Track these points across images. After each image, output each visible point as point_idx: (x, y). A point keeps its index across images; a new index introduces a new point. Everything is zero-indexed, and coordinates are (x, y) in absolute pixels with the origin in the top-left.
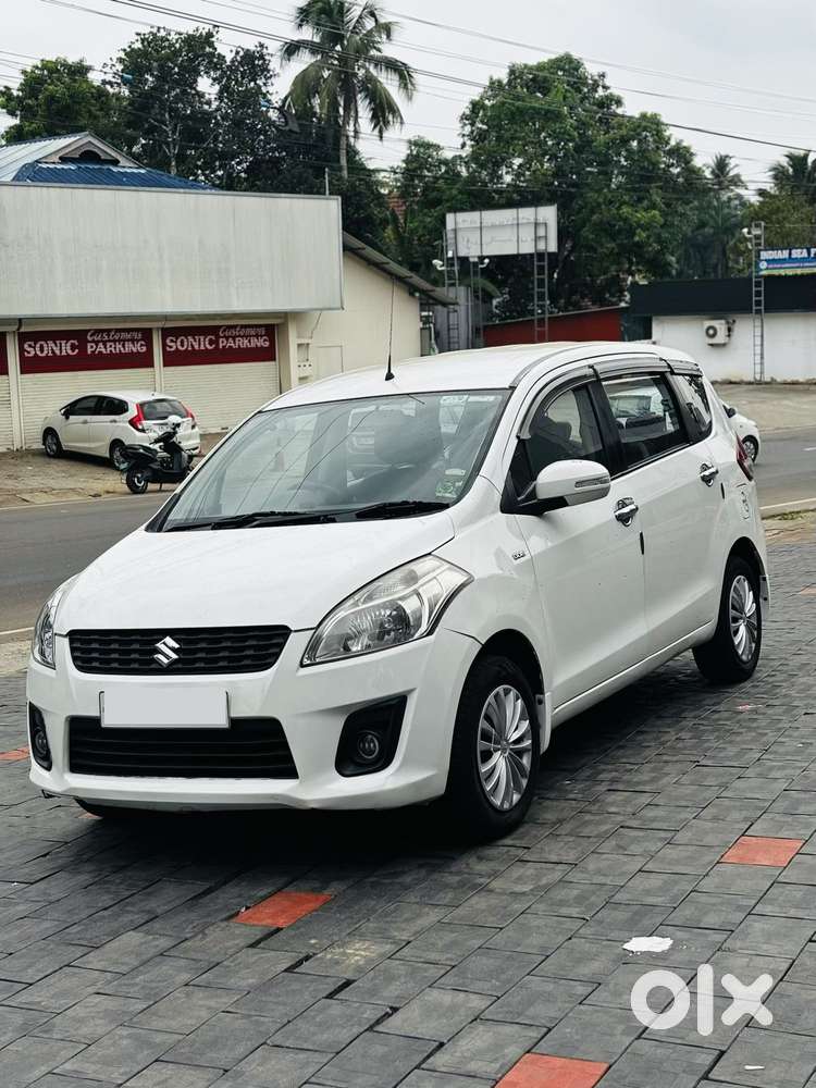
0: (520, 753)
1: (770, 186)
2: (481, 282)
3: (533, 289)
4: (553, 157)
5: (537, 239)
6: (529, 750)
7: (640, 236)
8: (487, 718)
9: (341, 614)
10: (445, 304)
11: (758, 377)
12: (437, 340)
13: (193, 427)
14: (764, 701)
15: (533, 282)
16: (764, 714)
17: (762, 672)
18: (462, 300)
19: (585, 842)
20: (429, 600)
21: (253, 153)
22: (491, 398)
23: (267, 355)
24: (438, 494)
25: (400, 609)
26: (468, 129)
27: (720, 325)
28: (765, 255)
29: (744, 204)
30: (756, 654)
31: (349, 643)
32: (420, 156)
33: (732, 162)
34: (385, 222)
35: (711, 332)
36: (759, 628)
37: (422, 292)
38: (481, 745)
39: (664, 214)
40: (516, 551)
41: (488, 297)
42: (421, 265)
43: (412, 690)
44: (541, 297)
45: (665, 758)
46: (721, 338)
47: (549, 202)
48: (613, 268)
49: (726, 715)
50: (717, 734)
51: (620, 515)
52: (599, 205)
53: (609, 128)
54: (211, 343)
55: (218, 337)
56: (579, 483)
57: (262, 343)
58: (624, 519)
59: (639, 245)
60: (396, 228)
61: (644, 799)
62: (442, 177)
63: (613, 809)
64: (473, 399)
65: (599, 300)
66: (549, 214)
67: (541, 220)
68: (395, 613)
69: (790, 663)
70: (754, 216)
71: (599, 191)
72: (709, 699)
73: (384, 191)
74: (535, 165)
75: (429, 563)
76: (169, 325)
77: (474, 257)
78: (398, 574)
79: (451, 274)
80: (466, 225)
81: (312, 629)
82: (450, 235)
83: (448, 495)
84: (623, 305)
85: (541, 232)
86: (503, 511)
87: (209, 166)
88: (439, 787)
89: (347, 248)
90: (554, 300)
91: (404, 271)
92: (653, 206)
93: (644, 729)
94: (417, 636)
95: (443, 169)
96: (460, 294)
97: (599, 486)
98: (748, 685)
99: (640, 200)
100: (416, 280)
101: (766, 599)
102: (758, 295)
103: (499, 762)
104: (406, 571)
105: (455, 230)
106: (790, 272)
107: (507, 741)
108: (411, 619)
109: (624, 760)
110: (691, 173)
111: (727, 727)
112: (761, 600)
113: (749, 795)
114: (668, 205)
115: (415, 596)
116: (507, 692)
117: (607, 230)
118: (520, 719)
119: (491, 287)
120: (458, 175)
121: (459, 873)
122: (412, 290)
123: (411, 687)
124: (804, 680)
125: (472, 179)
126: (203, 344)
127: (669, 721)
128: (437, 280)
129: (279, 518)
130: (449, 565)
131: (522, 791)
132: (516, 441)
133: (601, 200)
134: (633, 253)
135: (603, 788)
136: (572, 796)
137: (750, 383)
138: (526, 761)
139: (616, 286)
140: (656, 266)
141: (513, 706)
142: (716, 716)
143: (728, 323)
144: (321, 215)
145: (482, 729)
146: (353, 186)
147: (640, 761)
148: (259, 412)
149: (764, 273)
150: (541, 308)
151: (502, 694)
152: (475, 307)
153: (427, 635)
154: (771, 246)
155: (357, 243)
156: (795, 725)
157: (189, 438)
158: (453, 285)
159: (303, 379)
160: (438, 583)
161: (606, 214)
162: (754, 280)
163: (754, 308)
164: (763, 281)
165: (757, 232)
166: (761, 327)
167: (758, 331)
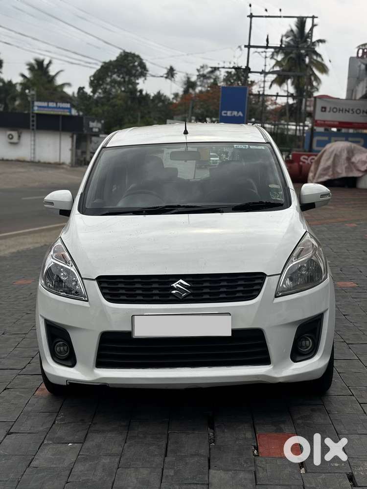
1: (27, 74)
11: (32, 159)
24: (273, 199)
27: (15, 134)
28: (36, 103)
35: (11, 137)
46: (15, 140)
56: (322, 196)
81: (278, 275)
94: (323, 278)
102: (33, 121)
106: (47, 112)
123: (325, 309)
130: (314, 238)
137: (28, 162)
143: (18, 133)
149: (36, 112)
153: (326, 278)
154: (39, 100)
162: (31, 115)
163: (31, 127)
164: (35, 115)
165: (33, 92)
166: (34, 136)
167: (33, 138)
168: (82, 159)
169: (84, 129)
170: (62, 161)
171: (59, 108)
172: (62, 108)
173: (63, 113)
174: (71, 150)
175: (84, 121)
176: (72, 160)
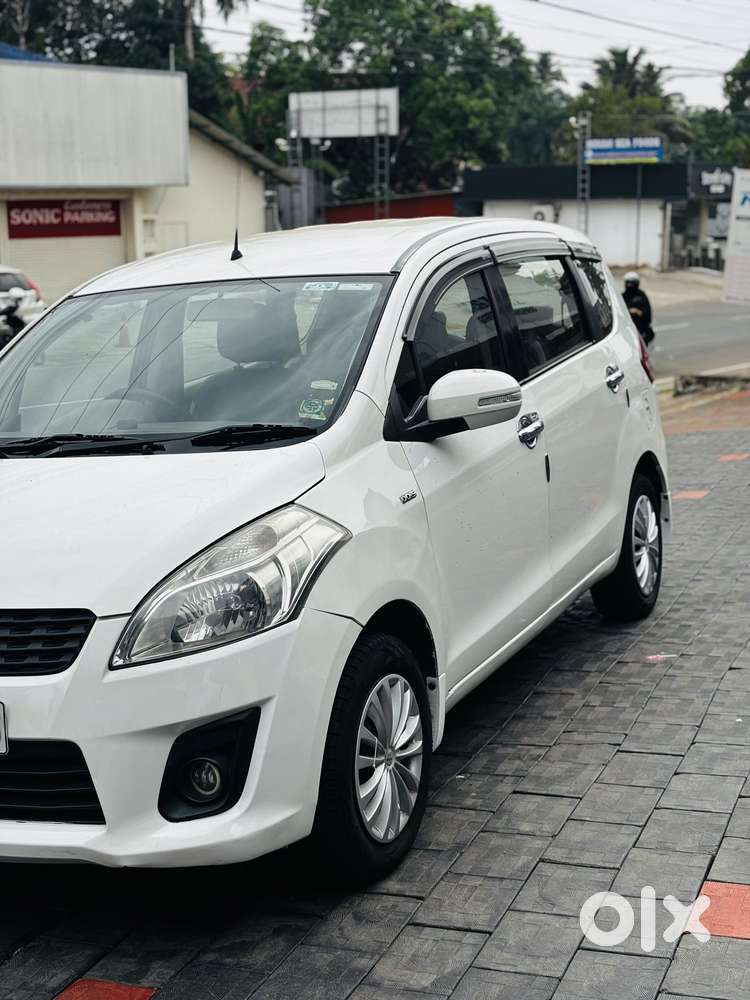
0: (406, 761)
1: (593, 81)
2: (323, 164)
3: (373, 172)
4: (392, 45)
5: (378, 121)
6: (419, 754)
7: (474, 123)
8: (369, 723)
9: (167, 593)
10: (288, 183)
12: (282, 219)
13: (38, 300)
14: (677, 648)
15: (373, 165)
16: (681, 668)
17: (663, 606)
18: (304, 180)
19: (496, 888)
20: (291, 568)
21: (101, 31)
22: (368, 287)
23: (112, 229)
24: (302, 416)
25: (249, 582)
26: (309, 16)
27: (548, 210)
28: (591, 144)
29: (564, 97)
30: (656, 584)
31: (180, 631)
32: (263, 40)
33: (554, 60)
34: (229, 103)
35: (540, 216)
36: (660, 555)
37: (268, 171)
38: (361, 761)
39: (496, 103)
40: (406, 491)
41: (329, 179)
42: (266, 146)
43: (268, 700)
44: (382, 179)
45: (576, 737)
47: (389, 85)
48: (448, 153)
49: (636, 668)
50: (631, 698)
51: (525, 435)
52: (435, 92)
53: (445, 17)
54: (56, 216)
55: (63, 211)
56: (483, 401)
57: (107, 217)
58: (527, 440)
59: (473, 132)
60: (240, 109)
61: (563, 808)
62: (286, 59)
63: (525, 827)
64: (345, 287)
65: (435, 185)
66: (390, 97)
67: (382, 103)
68: (242, 587)
69: (692, 592)
70: (578, 107)
71: (435, 79)
72: (611, 644)
73: (228, 74)
74: (375, 50)
75: (292, 515)
76: (14, 197)
77: (316, 138)
78: (250, 532)
79: (294, 154)
80: (310, 106)
81: (128, 614)
82: (293, 116)
83: (316, 417)
84: (456, 189)
85: (382, 115)
86: (387, 438)
87: (57, 44)
88: (305, 827)
89: (193, 126)
90: (392, 184)
91: (247, 150)
92: (485, 94)
93: (543, 689)
94: (275, 621)
95: (286, 52)
96: (302, 175)
97: (509, 403)
98: (650, 622)
99: (474, 88)
100: (261, 159)
101: (667, 520)
102: (583, 183)
103: (382, 778)
104: (259, 528)
105: (299, 112)
106: (612, 161)
107: (392, 748)
108: (267, 597)
109: (526, 740)
110: (520, 63)
111: (642, 689)
112: (662, 521)
113: (698, 805)
114: (500, 94)
115: (273, 564)
116: (393, 683)
117: (443, 116)
118: (409, 715)
119: (332, 169)
120: (299, 59)
121: (330, 947)
122: (256, 168)
123: (265, 696)
124: (716, 617)
125: (314, 61)
126: (48, 217)
127: (569, 676)
128: (282, 159)
129: (89, 445)
130: (317, 518)
131: (411, 810)
132: (402, 343)
133: (437, 87)
134: (467, 140)
135: (506, 787)
136: (469, 802)
138: (415, 770)
139: (450, 172)
140: (487, 153)
141: (402, 699)
142: (624, 670)
143: (555, 209)
144: (167, 90)
145: (362, 740)
146: (199, 68)
147: (545, 741)
148: (70, 297)
149: (590, 162)
150: (381, 190)
151: (387, 686)
152: (317, 188)
153: (290, 620)
154: (595, 136)
155: (201, 120)
156: (723, 686)
157: (33, 311)
158: (296, 165)
159: (148, 255)
160: (304, 541)
161: (442, 100)
162: (580, 168)
163: (580, 194)
164: (588, 169)
165: (584, 122)
166: (587, 213)
167: (583, 217)
168: (684, 253)
169: (689, 189)
170: (641, 262)
171: (638, 149)
172: (645, 149)
173: (645, 160)
174: (662, 236)
175: (690, 171)
176: (663, 258)
